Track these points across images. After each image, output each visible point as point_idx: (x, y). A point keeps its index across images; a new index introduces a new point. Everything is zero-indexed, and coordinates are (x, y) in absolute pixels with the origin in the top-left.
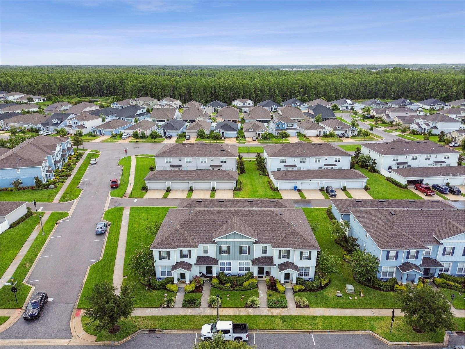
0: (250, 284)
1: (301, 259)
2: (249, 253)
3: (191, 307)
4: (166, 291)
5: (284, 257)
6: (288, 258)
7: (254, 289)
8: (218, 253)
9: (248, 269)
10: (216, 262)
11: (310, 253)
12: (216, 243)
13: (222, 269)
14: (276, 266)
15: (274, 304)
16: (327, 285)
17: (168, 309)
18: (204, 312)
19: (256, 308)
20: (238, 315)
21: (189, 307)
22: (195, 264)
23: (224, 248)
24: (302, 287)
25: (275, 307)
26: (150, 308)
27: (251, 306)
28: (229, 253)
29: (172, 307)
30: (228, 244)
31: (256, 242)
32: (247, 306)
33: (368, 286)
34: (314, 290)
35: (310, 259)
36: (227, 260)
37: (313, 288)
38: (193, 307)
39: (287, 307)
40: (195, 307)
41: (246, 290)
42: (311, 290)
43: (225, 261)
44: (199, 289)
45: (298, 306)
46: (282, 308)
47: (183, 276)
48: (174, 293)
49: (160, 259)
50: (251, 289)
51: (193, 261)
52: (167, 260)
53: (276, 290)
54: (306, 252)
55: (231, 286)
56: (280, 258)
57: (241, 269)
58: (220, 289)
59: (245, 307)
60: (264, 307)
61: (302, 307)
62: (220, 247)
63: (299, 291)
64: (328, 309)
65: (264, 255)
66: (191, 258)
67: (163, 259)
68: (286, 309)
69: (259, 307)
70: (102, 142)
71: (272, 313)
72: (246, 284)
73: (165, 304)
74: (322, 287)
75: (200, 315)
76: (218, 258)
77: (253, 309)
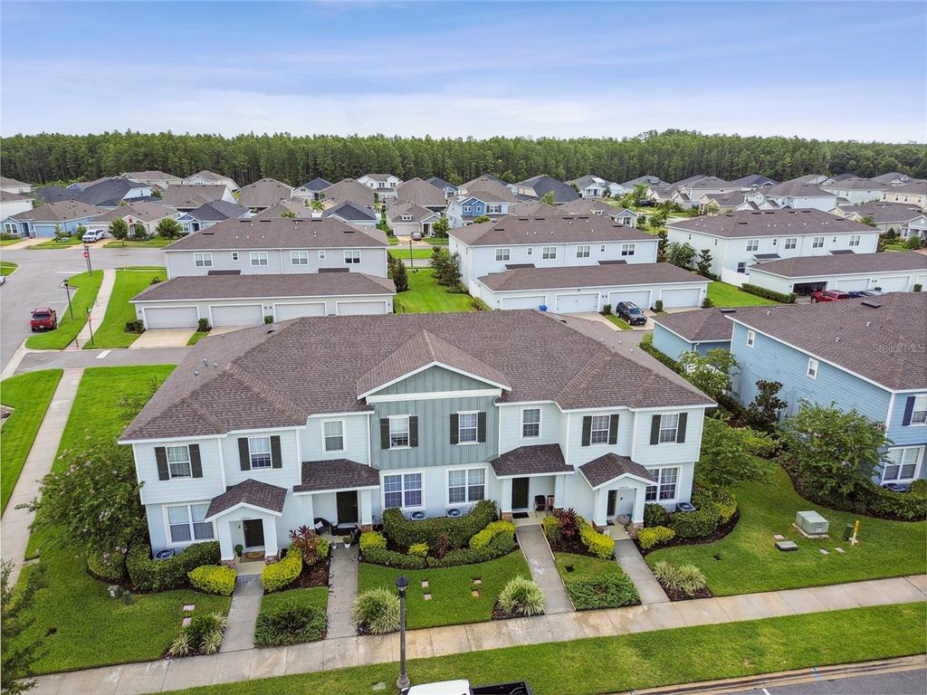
0: (492, 538)
1: (654, 441)
2: (482, 438)
3: (291, 644)
4: (189, 593)
5: (600, 438)
6: (613, 441)
7: (510, 555)
8: (378, 446)
9: (477, 493)
10: (370, 475)
11: (683, 417)
12: (370, 408)
13: (392, 499)
14: (573, 472)
15: (595, 598)
16: (735, 519)
17: (198, 660)
18: (343, 657)
19: (535, 618)
20: (474, 649)
21: (281, 644)
22: (296, 489)
23: (399, 425)
25: (599, 608)
26: (120, 668)
27: (516, 614)
28: (414, 443)
29: (212, 653)
30: (412, 409)
31: (505, 397)
32: (499, 614)
35: (681, 439)
36: (408, 467)
38: (298, 643)
39: (639, 603)
40: (305, 641)
41: (483, 561)
42: (694, 540)
43: (402, 472)
44: (314, 572)
45: (676, 595)
46: (623, 606)
47: (254, 531)
48: (220, 597)
49: (163, 476)
50: (498, 556)
51: (287, 476)
52: (189, 480)
53: (584, 550)
54: (669, 413)
55: (430, 553)
56: (585, 443)
57: (456, 495)
58: (390, 565)
59: (493, 619)
60: (561, 610)
61: (690, 598)
62: (385, 424)
63: (660, 545)
64: (775, 593)
65: (531, 441)
66: (280, 466)
67: (173, 476)
68: (639, 609)
69: (542, 614)
71: (595, 628)
72: (481, 539)
73: (182, 643)
75: (328, 668)
76: (377, 464)
77: (524, 622)
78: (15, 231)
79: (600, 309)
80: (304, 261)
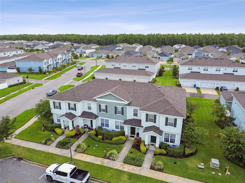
0: (119, 140)
1: (166, 125)
2: (123, 114)
3: (61, 148)
4: (54, 132)
5: (151, 120)
6: (155, 122)
7: (120, 145)
8: (98, 111)
9: (122, 128)
10: (96, 117)
11: (176, 120)
12: (96, 101)
13: (102, 124)
14: (143, 128)
15: (129, 161)
16: (191, 155)
17: (45, 146)
19: (112, 161)
21: (59, 148)
22: (79, 116)
23: (103, 107)
24: (164, 151)
25: (129, 164)
26: (33, 143)
27: (109, 158)
28: (107, 112)
29: (48, 145)
30: (106, 103)
31: (129, 105)
32: (105, 157)
33: (238, 165)
34: (176, 157)
35: (175, 126)
36: (105, 117)
37: (174, 154)
38: (63, 148)
39: (140, 166)
40: (64, 149)
41: (113, 144)
42: (172, 156)
43: (105, 118)
44: (78, 135)
45: (152, 168)
46: (136, 165)
48: (58, 135)
50: (117, 144)
51: (78, 113)
52: (58, 110)
53: (139, 150)
54: (171, 118)
55: (103, 139)
56: (147, 121)
57: (117, 127)
58: (93, 139)
59: (103, 157)
60: (119, 161)
61: (156, 170)
62: (100, 105)
63: (160, 154)
64: (183, 178)
65: (135, 118)
66: (76, 111)
67: (56, 108)
68: (139, 168)
69: (114, 160)
70: (91, 60)
71: (124, 168)
72: (115, 139)
73: (44, 141)
74: (184, 156)
76: (98, 115)
77: (109, 161)
78: (90, 56)
79: (215, 88)
80: (135, 66)
